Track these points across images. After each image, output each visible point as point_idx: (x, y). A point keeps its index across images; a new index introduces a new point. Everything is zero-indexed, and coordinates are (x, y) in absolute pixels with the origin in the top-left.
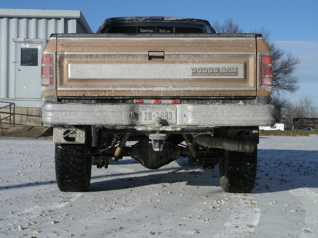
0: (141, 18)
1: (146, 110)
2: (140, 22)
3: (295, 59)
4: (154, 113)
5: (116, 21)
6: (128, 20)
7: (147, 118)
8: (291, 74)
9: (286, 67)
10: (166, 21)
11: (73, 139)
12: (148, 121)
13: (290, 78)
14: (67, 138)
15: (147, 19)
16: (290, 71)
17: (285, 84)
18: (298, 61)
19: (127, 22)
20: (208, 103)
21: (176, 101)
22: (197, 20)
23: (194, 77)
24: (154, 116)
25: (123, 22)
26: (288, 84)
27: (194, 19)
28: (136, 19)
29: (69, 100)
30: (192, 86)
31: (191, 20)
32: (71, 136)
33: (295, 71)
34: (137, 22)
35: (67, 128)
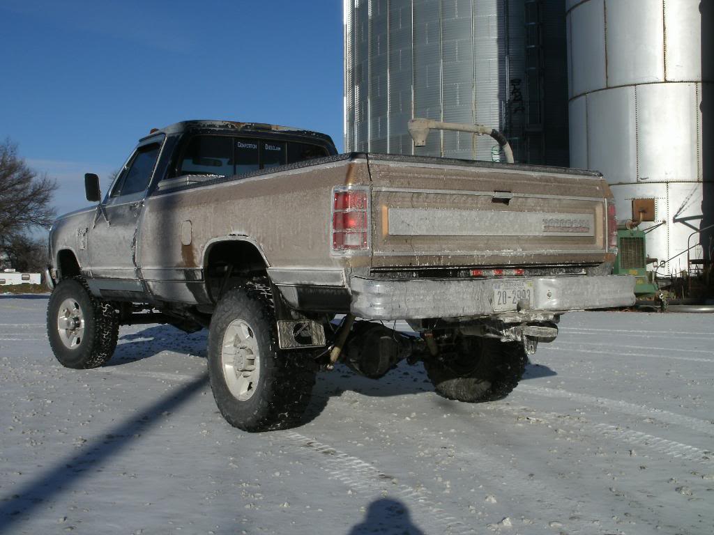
0: (238, 124)
1: (499, 288)
2: (236, 131)
3: (52, 183)
4: (509, 293)
5: (202, 125)
6: (220, 126)
7: (501, 301)
8: (47, 203)
9: (40, 194)
10: (274, 131)
11: (308, 340)
12: (502, 306)
13: (47, 209)
14: (299, 339)
15: (247, 126)
16: (45, 199)
17: (40, 218)
18: (56, 185)
19: (217, 129)
20: (552, 274)
21: (521, 272)
22: (317, 134)
23: (545, 234)
24: (510, 298)
25: (212, 129)
26: (43, 218)
27: (313, 132)
28: (232, 126)
29: (380, 274)
30: (543, 248)
31: (310, 133)
32: (304, 334)
33: (52, 199)
34: (233, 130)
35: (296, 320)
